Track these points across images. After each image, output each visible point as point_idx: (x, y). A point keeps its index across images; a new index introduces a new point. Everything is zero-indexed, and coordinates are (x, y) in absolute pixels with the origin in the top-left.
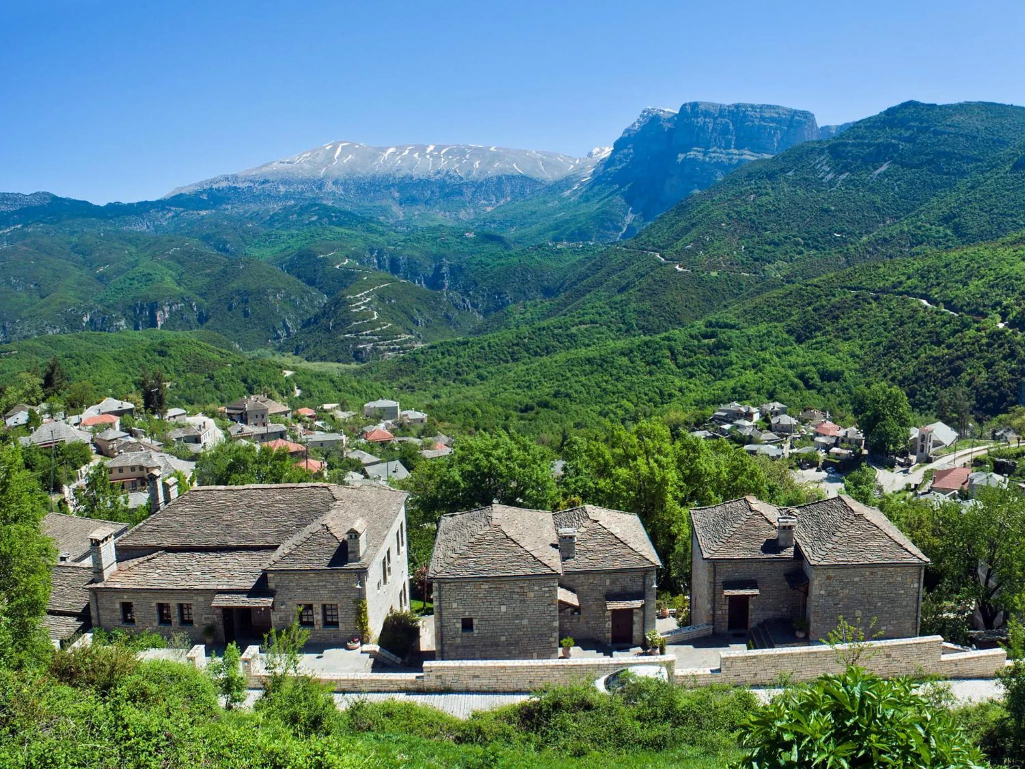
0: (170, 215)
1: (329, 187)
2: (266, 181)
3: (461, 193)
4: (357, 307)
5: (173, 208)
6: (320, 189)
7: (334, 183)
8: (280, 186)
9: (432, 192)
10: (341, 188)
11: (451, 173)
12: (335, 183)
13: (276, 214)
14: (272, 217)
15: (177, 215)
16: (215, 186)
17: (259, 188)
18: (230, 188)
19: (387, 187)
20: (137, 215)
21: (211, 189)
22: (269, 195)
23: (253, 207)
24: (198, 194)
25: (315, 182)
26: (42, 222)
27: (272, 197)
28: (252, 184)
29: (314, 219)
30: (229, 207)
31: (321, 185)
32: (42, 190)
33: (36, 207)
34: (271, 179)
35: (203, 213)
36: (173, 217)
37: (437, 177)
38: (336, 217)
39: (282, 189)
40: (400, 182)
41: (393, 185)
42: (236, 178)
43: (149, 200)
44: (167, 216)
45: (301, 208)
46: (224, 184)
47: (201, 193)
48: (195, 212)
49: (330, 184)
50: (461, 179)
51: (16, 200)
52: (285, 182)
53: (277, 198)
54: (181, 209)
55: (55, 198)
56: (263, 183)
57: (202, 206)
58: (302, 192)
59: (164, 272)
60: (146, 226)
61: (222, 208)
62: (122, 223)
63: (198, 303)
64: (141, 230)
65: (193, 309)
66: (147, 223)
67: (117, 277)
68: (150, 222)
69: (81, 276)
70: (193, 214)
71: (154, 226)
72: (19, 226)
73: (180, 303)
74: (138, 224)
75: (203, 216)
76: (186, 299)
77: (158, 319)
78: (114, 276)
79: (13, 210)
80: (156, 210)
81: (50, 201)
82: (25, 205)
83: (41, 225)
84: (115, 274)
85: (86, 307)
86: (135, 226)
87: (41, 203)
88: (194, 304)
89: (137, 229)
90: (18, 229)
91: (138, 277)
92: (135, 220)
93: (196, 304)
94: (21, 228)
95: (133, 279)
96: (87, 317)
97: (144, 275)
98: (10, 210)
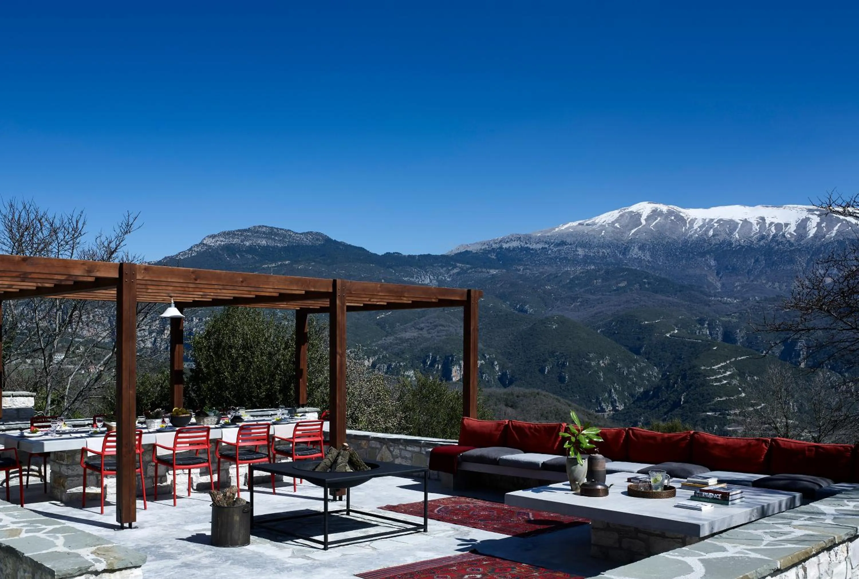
0: (455, 271)
1: (635, 252)
2: (563, 243)
3: (792, 261)
4: (716, 380)
5: (458, 264)
6: (624, 254)
7: (640, 248)
8: (579, 249)
9: (757, 261)
10: (648, 254)
11: (780, 239)
12: (642, 248)
13: (577, 278)
14: (572, 280)
15: (463, 272)
16: (505, 246)
17: (555, 249)
18: (522, 249)
19: (703, 254)
20: (420, 267)
21: (501, 248)
22: (566, 258)
23: (550, 269)
24: (486, 252)
25: (618, 247)
26: (314, 261)
27: (569, 260)
28: (547, 246)
29: (622, 285)
30: (521, 268)
31: (625, 250)
32: (315, 230)
33: (307, 246)
34: (569, 240)
35: (493, 272)
36: (458, 274)
37: (762, 243)
38: (649, 283)
39: (581, 252)
40: (717, 249)
41: (709, 252)
42: (528, 238)
43: (433, 253)
44: (452, 272)
45: (607, 272)
46: (515, 244)
47: (489, 252)
48: (484, 270)
49: (636, 249)
50: (791, 245)
51: (285, 237)
52: (583, 245)
53: (575, 261)
54: (468, 266)
55: (328, 240)
56: (558, 245)
57: (491, 264)
58: (604, 257)
59: (459, 326)
60: (429, 279)
61: (514, 268)
62: (403, 274)
63: (501, 362)
64: (423, 282)
65: (494, 368)
66: (431, 277)
67: (401, 325)
68: (434, 276)
69: (358, 319)
70: (482, 272)
71: (438, 281)
72: (287, 262)
73: (481, 361)
74: (421, 277)
75: (493, 275)
76: (488, 357)
77: (453, 374)
78: (398, 324)
79: (280, 246)
80: (440, 264)
81: (322, 243)
82: (295, 243)
83: (313, 264)
84: (399, 322)
85: (369, 351)
86: (417, 278)
87: (312, 243)
88: (496, 363)
89: (418, 281)
90: (286, 265)
91: (428, 327)
92: (417, 273)
93: (498, 364)
94: (289, 264)
95: (422, 329)
96: (368, 361)
97: (436, 326)
98: (277, 246)
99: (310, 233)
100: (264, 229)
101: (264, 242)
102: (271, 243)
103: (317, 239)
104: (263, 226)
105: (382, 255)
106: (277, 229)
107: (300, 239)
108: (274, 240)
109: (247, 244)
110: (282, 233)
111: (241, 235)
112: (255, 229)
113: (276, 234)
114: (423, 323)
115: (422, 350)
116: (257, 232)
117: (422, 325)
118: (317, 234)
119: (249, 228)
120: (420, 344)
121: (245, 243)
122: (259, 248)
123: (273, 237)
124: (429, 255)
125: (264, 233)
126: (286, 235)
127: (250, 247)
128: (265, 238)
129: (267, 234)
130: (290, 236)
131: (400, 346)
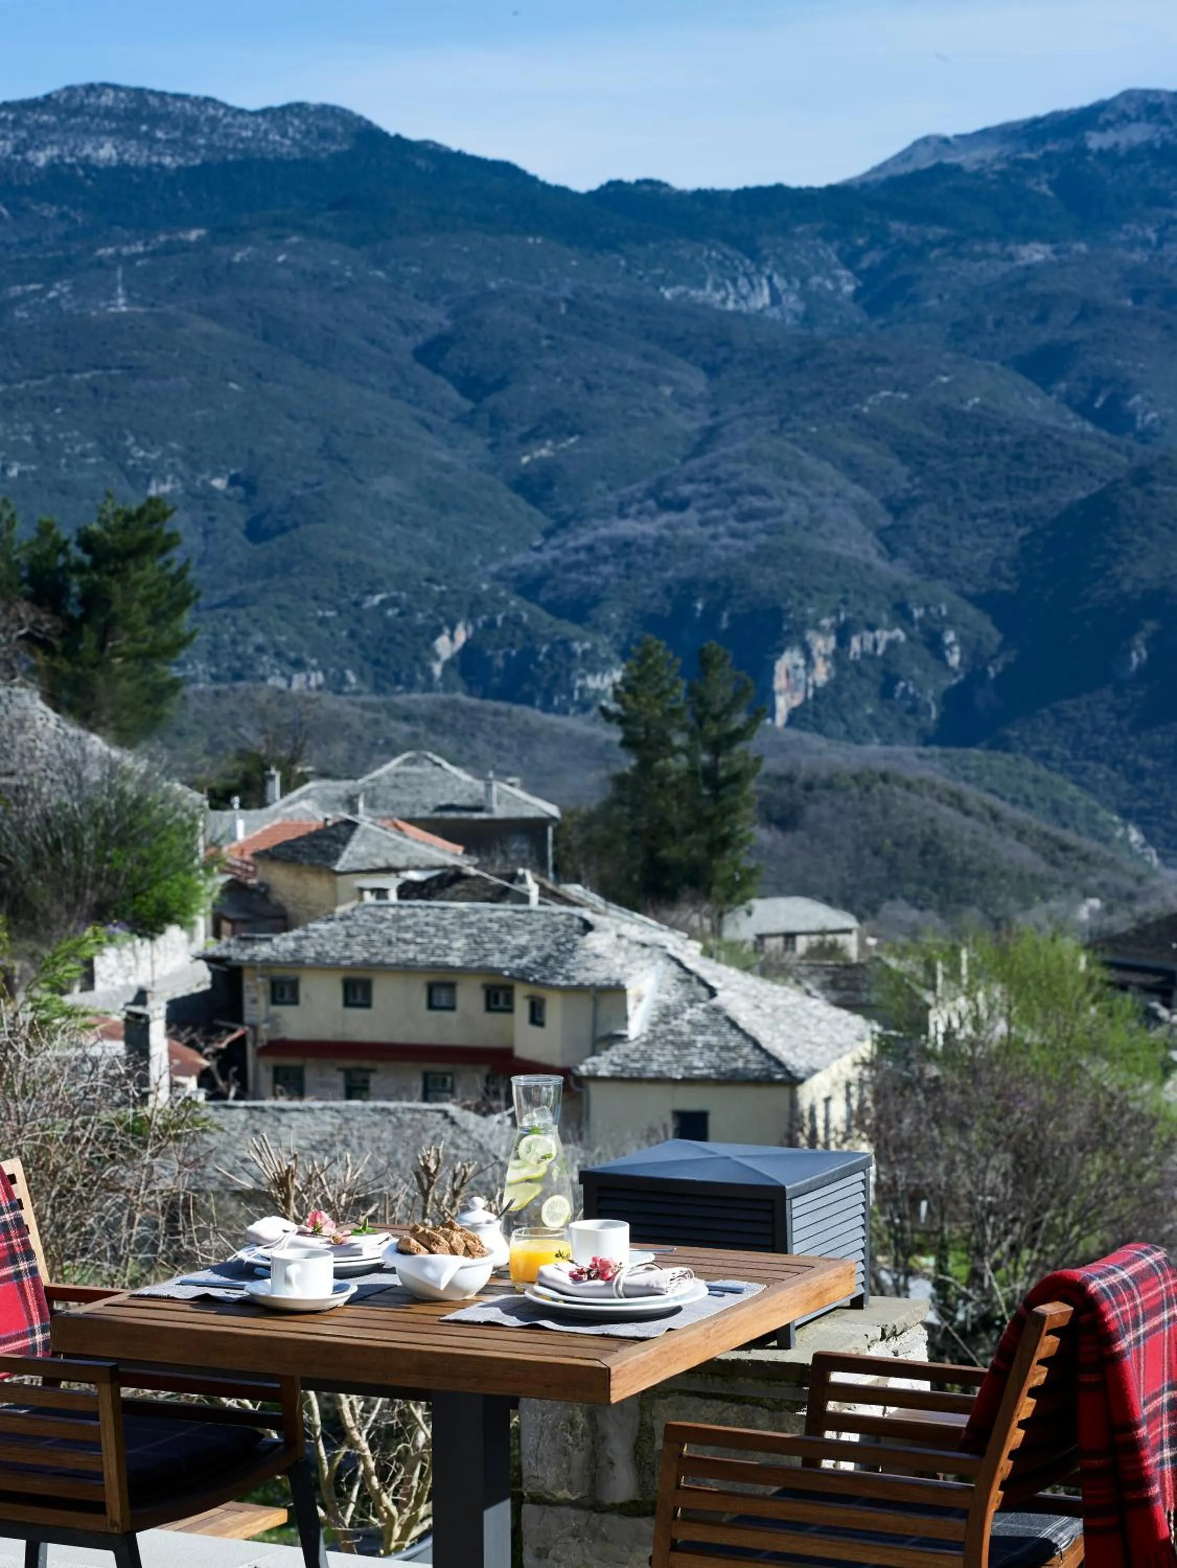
5: (894, 226)
16: (1096, 141)
18: (1165, 154)
20: (734, 241)
21: (1079, 151)
26: (302, 228)
33: (279, 163)
35: (1032, 254)
46: (1138, 133)
47: (1030, 168)
48: (994, 247)
51: (192, 127)
54: (932, 231)
55: (368, 136)
57: (1029, 222)
59: (829, 489)
60: (766, 291)
61: (1122, 237)
62: (660, 271)
63: (967, 633)
64: (743, 307)
65: (944, 659)
66: (776, 279)
67: (610, 488)
68: (787, 277)
69: (447, 468)
70: (987, 255)
71: (805, 295)
72: (193, 235)
73: (890, 629)
74: (734, 281)
75: (1028, 268)
76: (918, 613)
77: (780, 682)
78: (600, 485)
79: (174, 166)
80: (819, 226)
81: (346, 147)
82: (234, 150)
83: (295, 239)
84: (603, 478)
85: (453, 598)
86: (717, 287)
87: (304, 149)
88: (950, 637)
89: (724, 301)
90: (186, 247)
91: (708, 496)
92: (720, 264)
93: (962, 640)
94: (199, 241)
95: (681, 505)
96: (452, 638)
97: (735, 494)
98: (160, 165)
99: (297, 109)
100: (107, 99)
101: (107, 152)
102: (135, 154)
103: (325, 135)
104: (105, 85)
105: (591, 194)
106: (162, 95)
107: (256, 131)
108: (149, 140)
109: (41, 158)
110: (183, 112)
111: (17, 124)
112: (70, 98)
113: (155, 119)
114: (690, 480)
115: (668, 590)
116: (79, 111)
117: (686, 490)
118: (327, 111)
119: (48, 97)
120: (662, 568)
121: (30, 155)
122: (87, 176)
123: (144, 128)
124: (779, 189)
125: (108, 113)
126: (196, 120)
127: (52, 167)
128: (111, 133)
129: (117, 118)
130: (213, 122)
131: (588, 573)
